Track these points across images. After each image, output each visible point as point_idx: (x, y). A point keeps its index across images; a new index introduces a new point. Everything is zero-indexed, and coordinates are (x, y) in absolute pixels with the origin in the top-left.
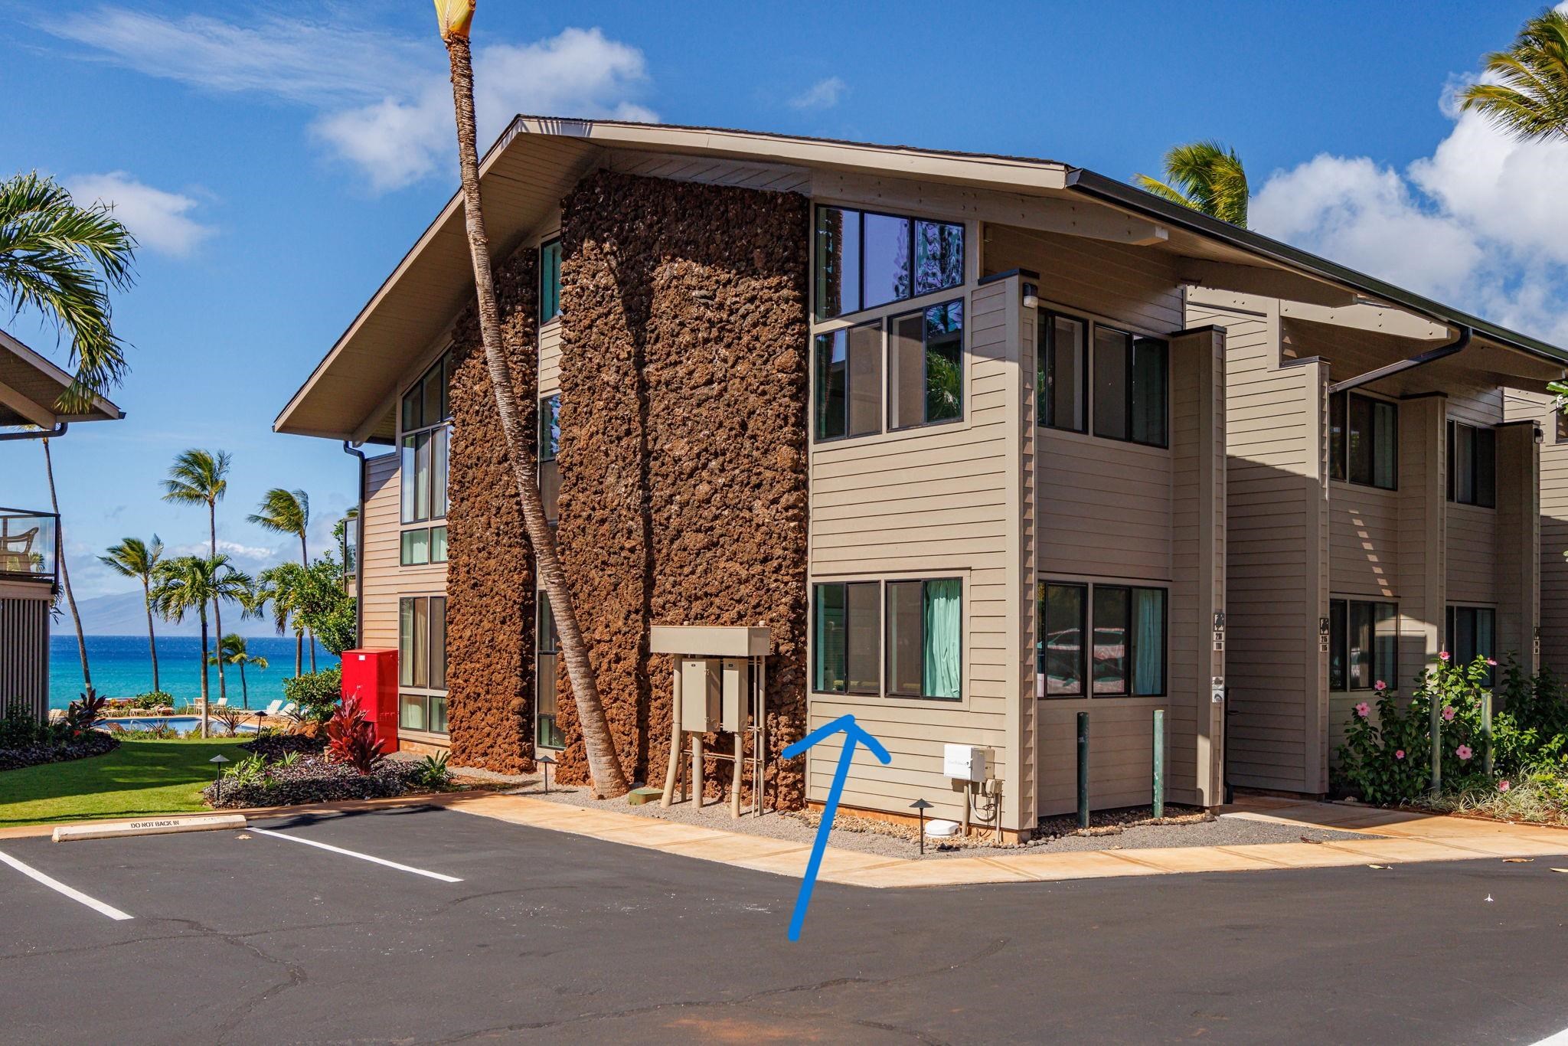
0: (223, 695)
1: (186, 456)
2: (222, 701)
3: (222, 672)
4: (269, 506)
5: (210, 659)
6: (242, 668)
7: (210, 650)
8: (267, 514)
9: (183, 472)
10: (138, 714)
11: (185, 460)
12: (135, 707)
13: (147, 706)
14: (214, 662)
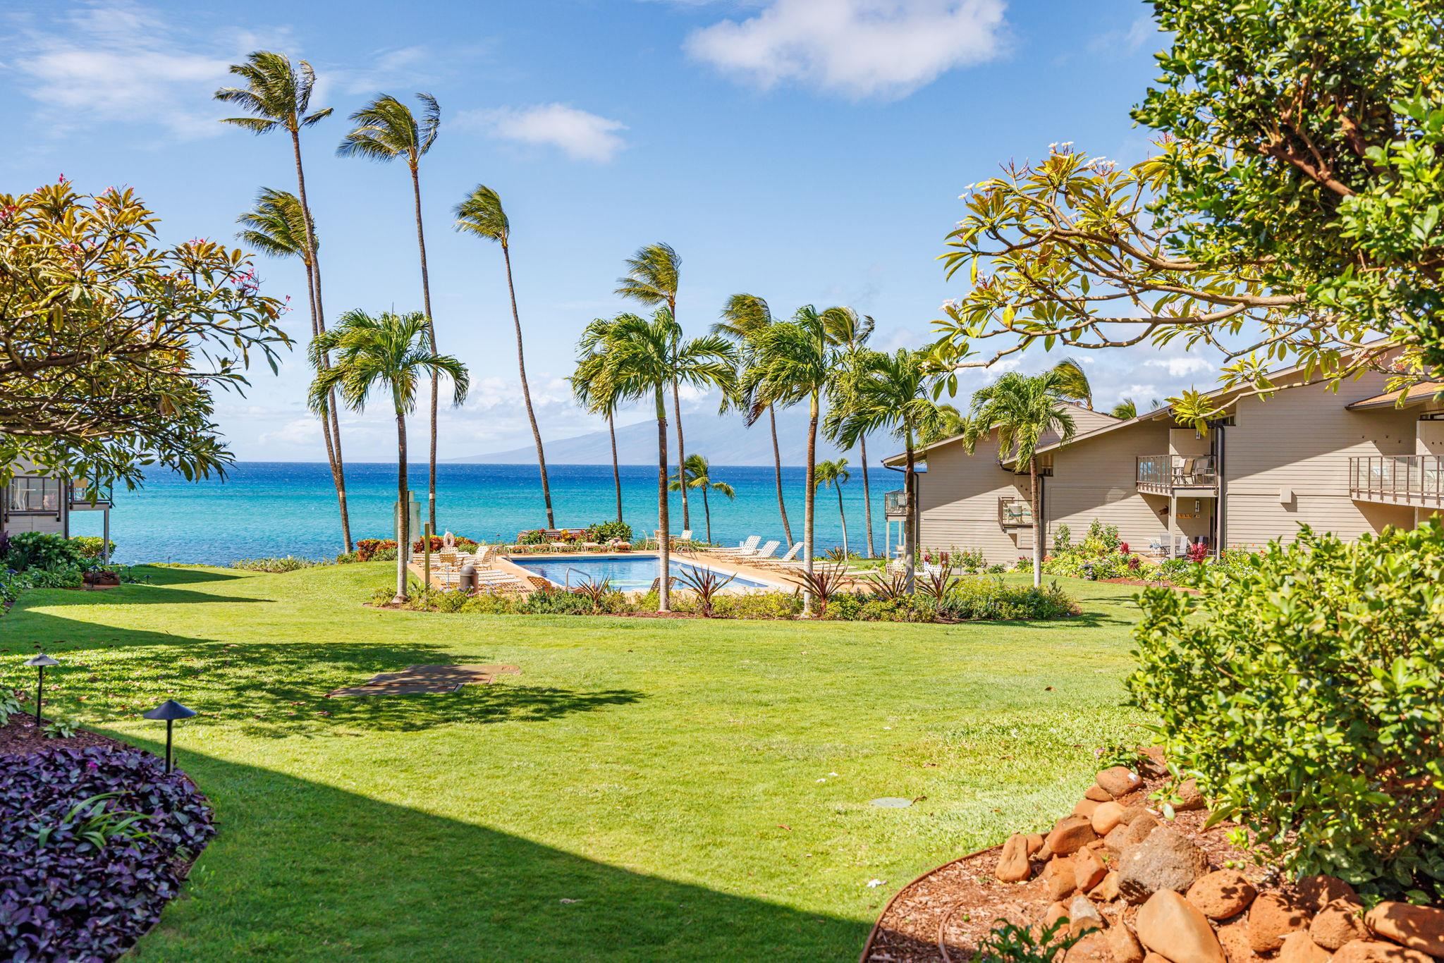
0: (687, 528)
1: (643, 253)
2: (686, 535)
3: (684, 497)
4: (728, 312)
5: (671, 484)
6: (705, 494)
7: (671, 474)
8: (728, 322)
9: (638, 269)
10: (590, 549)
11: (643, 257)
12: (589, 541)
13: (602, 539)
14: (676, 487)
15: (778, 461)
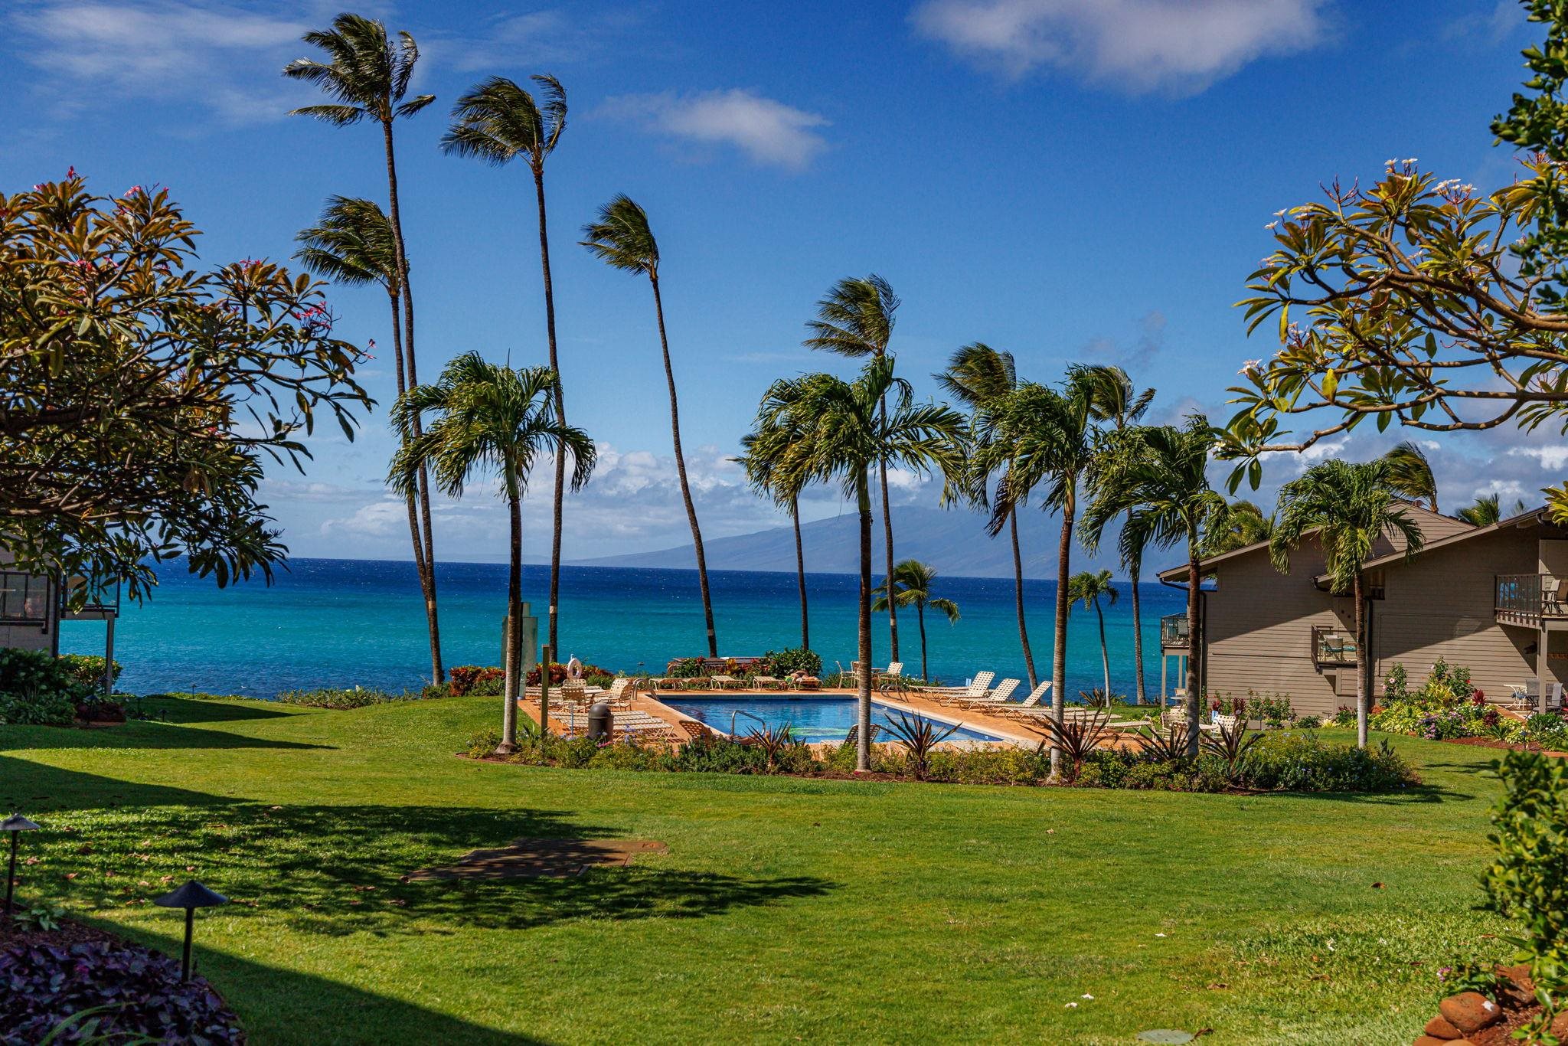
0: (896, 660)
1: (840, 290)
2: (895, 668)
3: (894, 618)
5: (875, 602)
6: (921, 612)
7: (876, 587)
9: (835, 312)
10: (764, 685)
11: (841, 296)
12: (763, 674)
14: (882, 605)
15: (1019, 572)
